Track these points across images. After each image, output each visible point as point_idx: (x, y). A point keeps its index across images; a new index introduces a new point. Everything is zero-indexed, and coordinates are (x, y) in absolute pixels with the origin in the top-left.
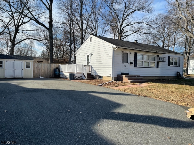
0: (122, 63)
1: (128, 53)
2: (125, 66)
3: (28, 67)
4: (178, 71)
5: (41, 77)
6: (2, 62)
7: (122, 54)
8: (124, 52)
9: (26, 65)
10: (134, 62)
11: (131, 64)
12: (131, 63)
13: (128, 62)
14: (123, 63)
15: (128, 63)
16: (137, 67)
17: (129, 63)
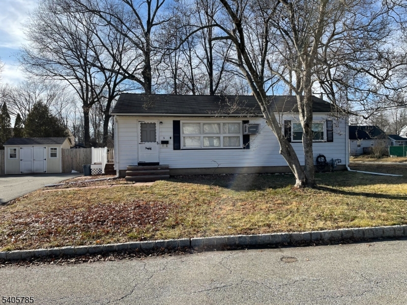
0: (140, 142)
1: (155, 124)
2: (148, 149)
3: (53, 155)
4: (322, 153)
5: (73, 171)
6: (15, 150)
7: (140, 125)
8: (143, 122)
9: (50, 153)
10: (172, 139)
11: (165, 145)
12: (165, 142)
13: (157, 140)
14: (143, 143)
15: (156, 143)
16: (181, 148)
17: (160, 143)
